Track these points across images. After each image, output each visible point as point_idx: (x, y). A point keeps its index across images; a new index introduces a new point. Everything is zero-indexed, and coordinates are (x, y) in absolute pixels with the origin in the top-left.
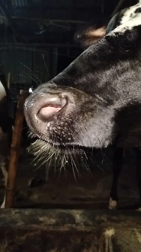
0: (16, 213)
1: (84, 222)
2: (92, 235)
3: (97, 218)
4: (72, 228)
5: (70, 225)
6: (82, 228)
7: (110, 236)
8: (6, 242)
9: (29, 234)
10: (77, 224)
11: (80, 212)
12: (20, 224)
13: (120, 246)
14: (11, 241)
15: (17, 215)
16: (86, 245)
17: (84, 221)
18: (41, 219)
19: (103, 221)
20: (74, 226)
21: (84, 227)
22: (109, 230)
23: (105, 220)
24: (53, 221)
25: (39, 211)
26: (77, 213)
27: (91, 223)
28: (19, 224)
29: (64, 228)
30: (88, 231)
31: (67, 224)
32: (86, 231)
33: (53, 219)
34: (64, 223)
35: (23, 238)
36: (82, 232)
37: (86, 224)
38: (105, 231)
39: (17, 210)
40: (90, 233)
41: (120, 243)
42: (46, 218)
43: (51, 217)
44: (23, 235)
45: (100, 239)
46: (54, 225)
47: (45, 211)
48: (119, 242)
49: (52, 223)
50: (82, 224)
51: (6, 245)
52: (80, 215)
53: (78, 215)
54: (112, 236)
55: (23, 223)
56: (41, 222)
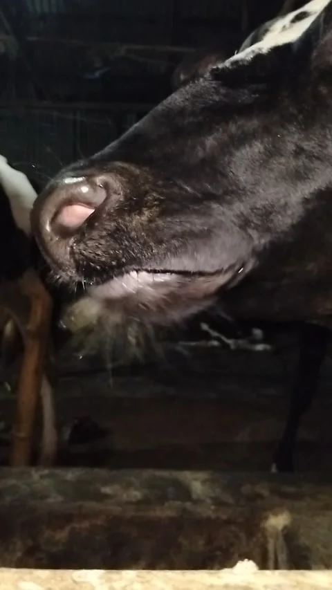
0: (42, 477)
1: (212, 498)
2: (233, 528)
3: (246, 489)
4: (184, 510)
5: (178, 503)
6: (208, 511)
7: (280, 528)
8: (19, 544)
9: (77, 526)
10: (197, 502)
11: (202, 475)
12: (55, 500)
13: (308, 549)
14: (30, 543)
15: (46, 482)
16: (218, 553)
17: (213, 495)
18: (107, 490)
19: (260, 496)
20: (188, 505)
21: (213, 507)
22: (276, 514)
23: (265, 493)
24: (136, 494)
25: (102, 472)
26: (196, 479)
27: (231, 501)
28: (51, 500)
29: (166, 512)
30: (224, 517)
31: (171, 502)
32: (218, 518)
33: (136, 489)
34: (162, 499)
35: (62, 535)
36: (209, 519)
37: (218, 503)
38: (266, 518)
39: (46, 472)
40: (228, 522)
41: (307, 543)
42: (117, 487)
43: (129, 485)
44: (62, 528)
45: (255, 539)
46: (139, 503)
47: (114, 472)
48: (303, 541)
49: (134, 500)
50: (209, 501)
51: (19, 554)
52: (204, 482)
53: (197, 483)
54: (285, 528)
55: (60, 499)
56: (106, 496)
